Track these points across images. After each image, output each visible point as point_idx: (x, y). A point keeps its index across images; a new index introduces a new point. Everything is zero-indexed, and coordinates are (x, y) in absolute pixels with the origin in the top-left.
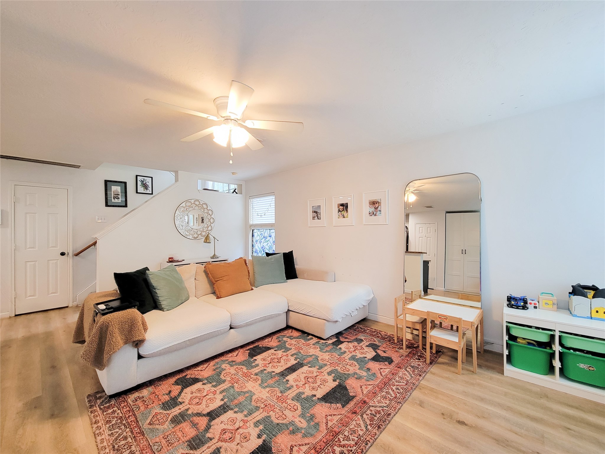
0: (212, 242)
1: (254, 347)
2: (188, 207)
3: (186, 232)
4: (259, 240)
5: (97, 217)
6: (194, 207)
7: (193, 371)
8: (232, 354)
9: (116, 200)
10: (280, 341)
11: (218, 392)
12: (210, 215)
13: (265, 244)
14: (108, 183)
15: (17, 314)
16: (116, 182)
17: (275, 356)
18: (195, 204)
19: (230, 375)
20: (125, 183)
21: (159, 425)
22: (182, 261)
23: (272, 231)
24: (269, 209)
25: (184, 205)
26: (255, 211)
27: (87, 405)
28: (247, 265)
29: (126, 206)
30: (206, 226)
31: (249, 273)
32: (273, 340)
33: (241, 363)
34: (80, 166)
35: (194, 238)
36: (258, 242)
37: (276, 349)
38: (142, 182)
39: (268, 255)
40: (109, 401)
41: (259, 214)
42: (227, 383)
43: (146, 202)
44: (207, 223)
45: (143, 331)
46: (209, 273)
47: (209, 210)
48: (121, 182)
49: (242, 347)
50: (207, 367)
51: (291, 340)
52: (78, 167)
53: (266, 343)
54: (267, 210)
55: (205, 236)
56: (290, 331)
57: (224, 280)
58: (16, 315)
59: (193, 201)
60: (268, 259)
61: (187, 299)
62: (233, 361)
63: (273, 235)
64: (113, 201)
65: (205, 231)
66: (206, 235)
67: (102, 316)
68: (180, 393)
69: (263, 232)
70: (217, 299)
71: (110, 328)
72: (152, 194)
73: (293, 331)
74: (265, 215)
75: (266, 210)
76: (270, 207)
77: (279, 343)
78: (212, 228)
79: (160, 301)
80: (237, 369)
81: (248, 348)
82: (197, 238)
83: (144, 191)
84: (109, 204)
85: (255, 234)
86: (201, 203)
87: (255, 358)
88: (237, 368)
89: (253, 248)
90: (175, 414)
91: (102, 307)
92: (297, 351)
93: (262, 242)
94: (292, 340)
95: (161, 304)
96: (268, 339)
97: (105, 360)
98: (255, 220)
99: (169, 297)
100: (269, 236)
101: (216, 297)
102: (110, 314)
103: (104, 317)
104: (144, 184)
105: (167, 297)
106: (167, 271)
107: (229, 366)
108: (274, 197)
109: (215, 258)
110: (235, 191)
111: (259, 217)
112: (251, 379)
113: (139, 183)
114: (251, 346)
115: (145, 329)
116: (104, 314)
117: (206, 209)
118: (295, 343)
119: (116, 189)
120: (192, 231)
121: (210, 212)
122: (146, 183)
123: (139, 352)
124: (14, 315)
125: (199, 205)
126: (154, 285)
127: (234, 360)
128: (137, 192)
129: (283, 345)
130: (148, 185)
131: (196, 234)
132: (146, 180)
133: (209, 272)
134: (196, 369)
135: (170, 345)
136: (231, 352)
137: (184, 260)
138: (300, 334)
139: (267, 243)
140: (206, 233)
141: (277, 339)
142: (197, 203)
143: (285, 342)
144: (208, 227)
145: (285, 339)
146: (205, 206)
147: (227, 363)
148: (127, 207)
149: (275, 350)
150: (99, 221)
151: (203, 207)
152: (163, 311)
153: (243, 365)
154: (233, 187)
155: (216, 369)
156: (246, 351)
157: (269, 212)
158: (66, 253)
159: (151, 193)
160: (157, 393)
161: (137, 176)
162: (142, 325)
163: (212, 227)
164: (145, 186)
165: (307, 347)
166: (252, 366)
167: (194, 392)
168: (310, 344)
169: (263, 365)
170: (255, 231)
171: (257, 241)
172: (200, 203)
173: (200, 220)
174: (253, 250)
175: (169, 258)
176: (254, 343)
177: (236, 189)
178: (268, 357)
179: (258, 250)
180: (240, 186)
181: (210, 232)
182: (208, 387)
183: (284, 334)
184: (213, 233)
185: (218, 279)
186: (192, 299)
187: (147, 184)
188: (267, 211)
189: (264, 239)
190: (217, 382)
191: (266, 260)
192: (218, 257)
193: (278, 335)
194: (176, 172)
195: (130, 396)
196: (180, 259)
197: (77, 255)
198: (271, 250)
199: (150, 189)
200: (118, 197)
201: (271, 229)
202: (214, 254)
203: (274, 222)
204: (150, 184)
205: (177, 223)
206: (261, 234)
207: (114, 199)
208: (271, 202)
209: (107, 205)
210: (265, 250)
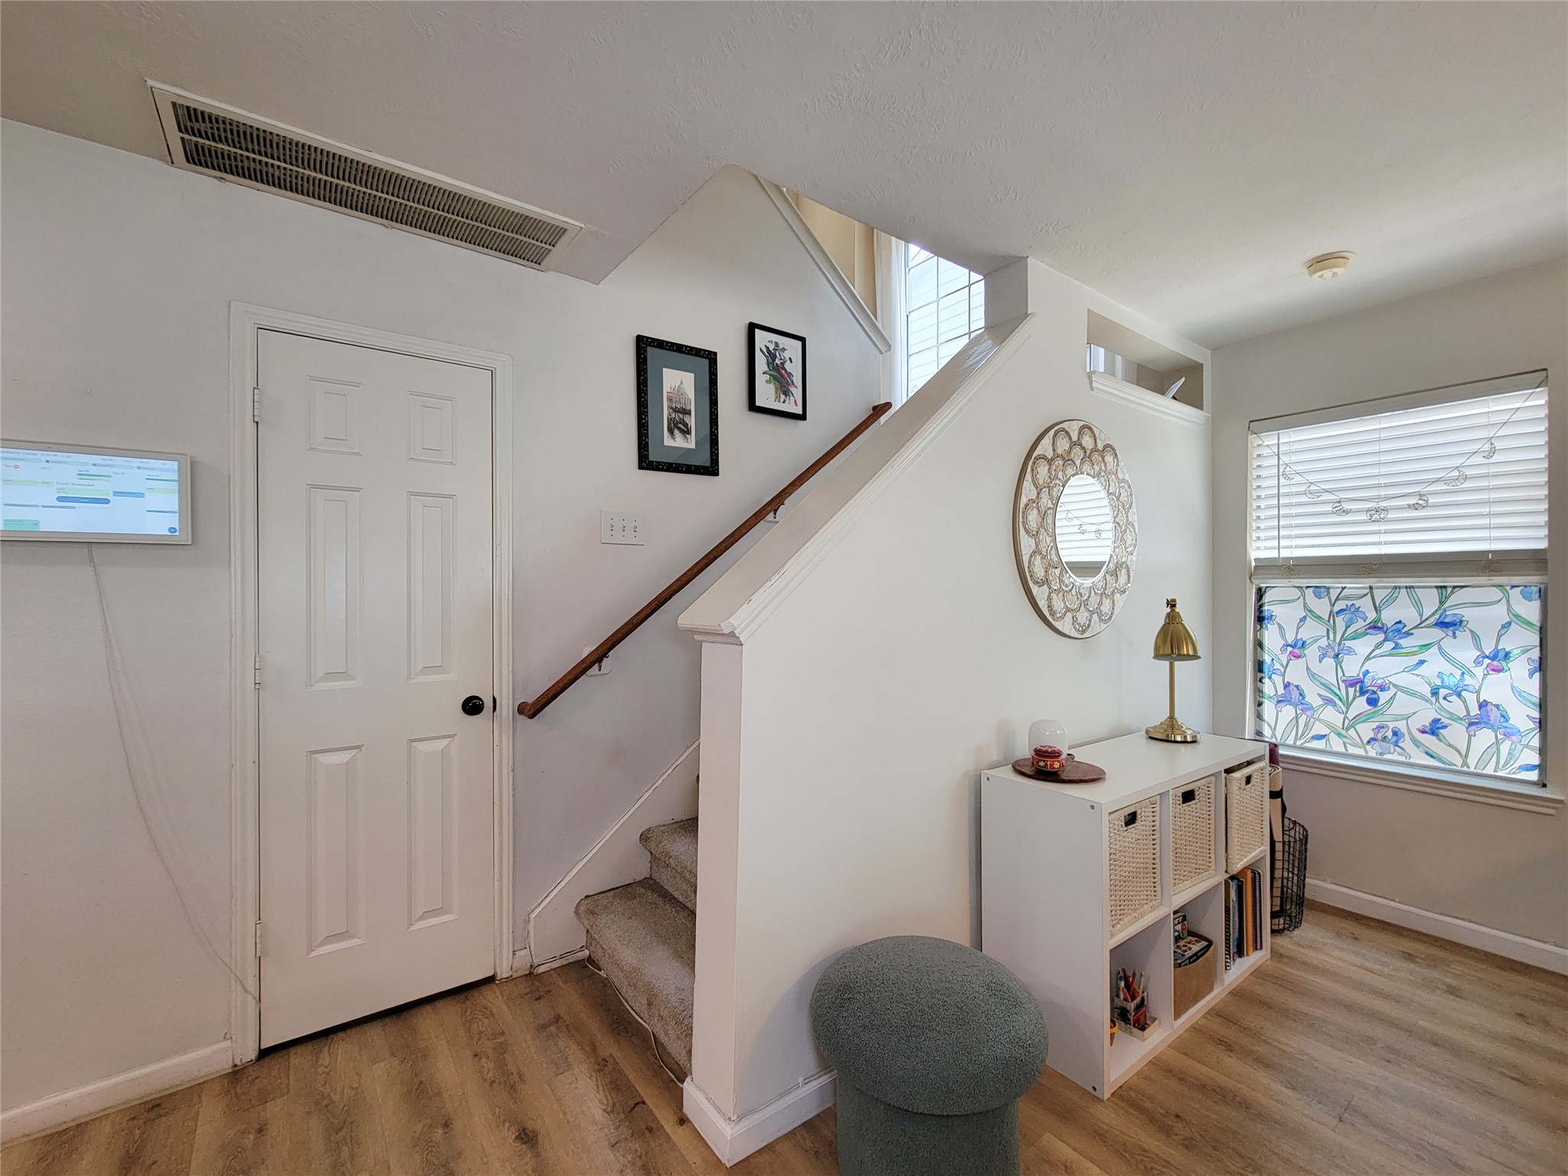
4: (1323, 642)
5: (606, 520)
9: (679, 442)
13: (1387, 667)
14: (651, 352)
15: (265, 1045)
16: (679, 348)
20: (711, 357)
29: (711, 469)
35: (1078, 632)
36: (1312, 651)
38: (771, 356)
41: (1349, 506)
48: (697, 352)
54: (1453, 475)
58: (264, 1054)
59: (1074, 429)
64: (668, 441)
72: (805, 418)
74: (1419, 506)
75: (1430, 476)
82: (1086, 630)
83: (777, 403)
84: (653, 456)
86: (1099, 445)
89: (1259, 681)
93: (1353, 653)
104: (777, 369)
108: (1541, 399)
111: (1356, 518)
113: (760, 363)
117: (1115, 475)
119: (678, 383)
122: (782, 364)
124: (254, 1054)
128: (753, 406)
130: (789, 374)
132: (783, 350)
139: (1413, 660)
142: (1087, 442)
146: (1110, 462)
148: (717, 474)
150: (613, 541)
151: (1105, 465)
158: (488, 704)
159: (800, 411)
161: (752, 327)
164: (781, 379)
171: (1299, 645)
172: (1096, 441)
174: (1261, 691)
187: (786, 371)
188: (1452, 483)
189: (1382, 636)
197: (531, 710)
198: (1463, 713)
199: (797, 392)
200: (686, 425)
201: (1455, 587)
202: (1172, 717)
203: (1543, 545)
204: (794, 369)
205: (1027, 544)
206: (1341, 611)
207: (671, 431)
208: (1504, 431)
209: (645, 462)
210: (1384, 697)
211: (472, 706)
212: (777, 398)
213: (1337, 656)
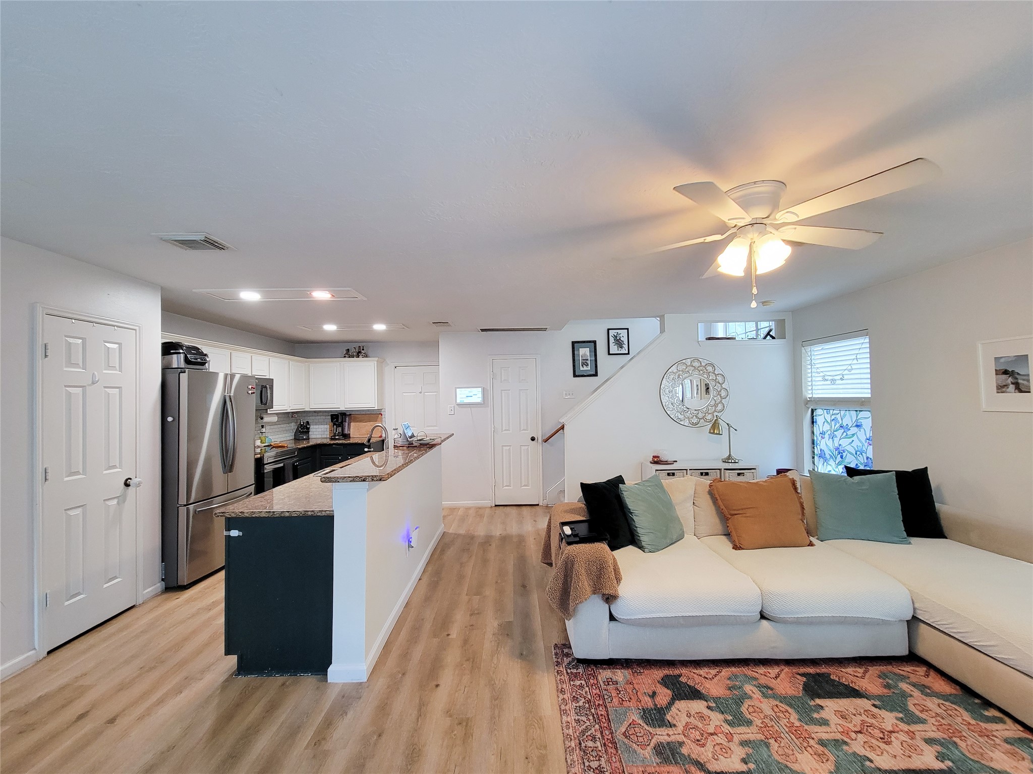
0: (725, 432)
1: (818, 674)
2: (681, 372)
3: (679, 414)
4: (829, 432)
5: (564, 393)
6: (690, 372)
7: (690, 672)
8: (766, 670)
9: (585, 368)
10: (887, 686)
11: (736, 738)
12: (719, 383)
13: (845, 443)
14: (575, 345)
15: (496, 504)
16: (584, 342)
17: (873, 721)
18: (692, 366)
19: (762, 716)
20: (595, 342)
21: (638, 745)
22: (673, 464)
23: (862, 414)
24: (854, 367)
25: (674, 369)
26: (818, 370)
27: (554, 659)
28: (799, 491)
29: (596, 375)
30: (713, 403)
31: (803, 508)
32: (867, 675)
33: (785, 697)
34: (547, 329)
35: (692, 425)
36: (827, 436)
37: (877, 703)
38: (615, 337)
39: (852, 472)
40: (576, 667)
41: (826, 378)
42: (753, 729)
43: (622, 367)
44: (715, 398)
45: (616, 582)
46: (718, 498)
47: (718, 374)
48: (590, 342)
49: (789, 662)
50: (716, 675)
51: (925, 697)
52: (545, 330)
53: (849, 675)
54: (850, 368)
55: (711, 421)
56: (922, 670)
57: (748, 515)
58: (496, 506)
59: (688, 362)
60: (853, 483)
61: (681, 537)
62: (768, 688)
63: (867, 424)
64: (581, 370)
65: (712, 411)
66: (713, 420)
67: (567, 545)
68: (671, 704)
69: (838, 417)
70: (734, 550)
71: (576, 566)
72: (628, 354)
73: (932, 673)
74: (842, 379)
75: (845, 368)
76: (855, 362)
77: (885, 691)
78: (724, 407)
79: (640, 535)
80: (776, 709)
81: (803, 670)
82: (697, 424)
85: (820, 420)
86: (703, 364)
87: (819, 701)
88: (777, 706)
89: (814, 448)
90: (661, 741)
91: (567, 530)
92: (945, 736)
93: (836, 437)
94: (928, 699)
95: (641, 539)
96: (854, 669)
97: (571, 609)
98: (816, 388)
99: (652, 531)
100: (855, 424)
101: (731, 546)
102: (576, 545)
103: (569, 547)
104: (618, 340)
105: (648, 531)
106: (649, 486)
107: (759, 694)
108: (867, 340)
109: (732, 462)
110: (768, 334)
111: (829, 382)
112: (809, 749)
113: (612, 340)
114: (811, 670)
115: (618, 580)
116: (569, 543)
117: (713, 373)
118: (939, 711)
119: (584, 352)
120: (689, 412)
121: (720, 379)
122: (620, 338)
123: (611, 610)
124: (494, 505)
125: (699, 367)
126: (630, 507)
127: (771, 685)
128: (609, 354)
129: (898, 700)
130: (623, 341)
131: (695, 417)
132: (620, 334)
133: (717, 496)
134: (695, 671)
135: (654, 615)
136: (764, 665)
137: (676, 461)
138: (954, 691)
139: (851, 440)
140: (713, 416)
141: (879, 677)
142: (696, 364)
143: (904, 695)
144: (716, 405)
145: (904, 686)
146: (710, 369)
147: (755, 686)
148: (598, 376)
149: (874, 705)
150: (566, 397)
151: (707, 370)
152: (644, 551)
153: (791, 706)
154: (765, 326)
155: (732, 687)
156: (799, 677)
157: (853, 372)
158: (536, 438)
159: (627, 352)
160: (636, 686)
161: (608, 330)
162: (613, 573)
163: (723, 404)
164: (619, 343)
165: (981, 739)
166: (812, 717)
167: (692, 714)
168: (993, 736)
169: (840, 729)
170: (819, 412)
171: (823, 433)
172: (701, 364)
173: (704, 388)
174: (814, 452)
175: (654, 457)
176: (818, 664)
177: (770, 331)
178: (855, 715)
179: (827, 452)
180: (781, 323)
181: (719, 414)
182: (716, 718)
183: (902, 673)
184: (726, 417)
185: (736, 512)
186: (689, 537)
187: (621, 340)
188: (849, 370)
189: (843, 430)
190: (734, 716)
191: (846, 484)
192: (737, 461)
193: (883, 668)
194: (662, 318)
195: (601, 671)
196: (670, 459)
197: (546, 441)
198: (863, 462)
199: (626, 346)
200: (587, 363)
201: (860, 411)
202: (730, 455)
203: (869, 396)
204: (625, 340)
205: (665, 399)
206: (833, 419)
207: (582, 366)
208: (861, 351)
209: (575, 376)
210: (844, 454)
211: (533, 439)
212: (618, 350)
213: (832, 438)
